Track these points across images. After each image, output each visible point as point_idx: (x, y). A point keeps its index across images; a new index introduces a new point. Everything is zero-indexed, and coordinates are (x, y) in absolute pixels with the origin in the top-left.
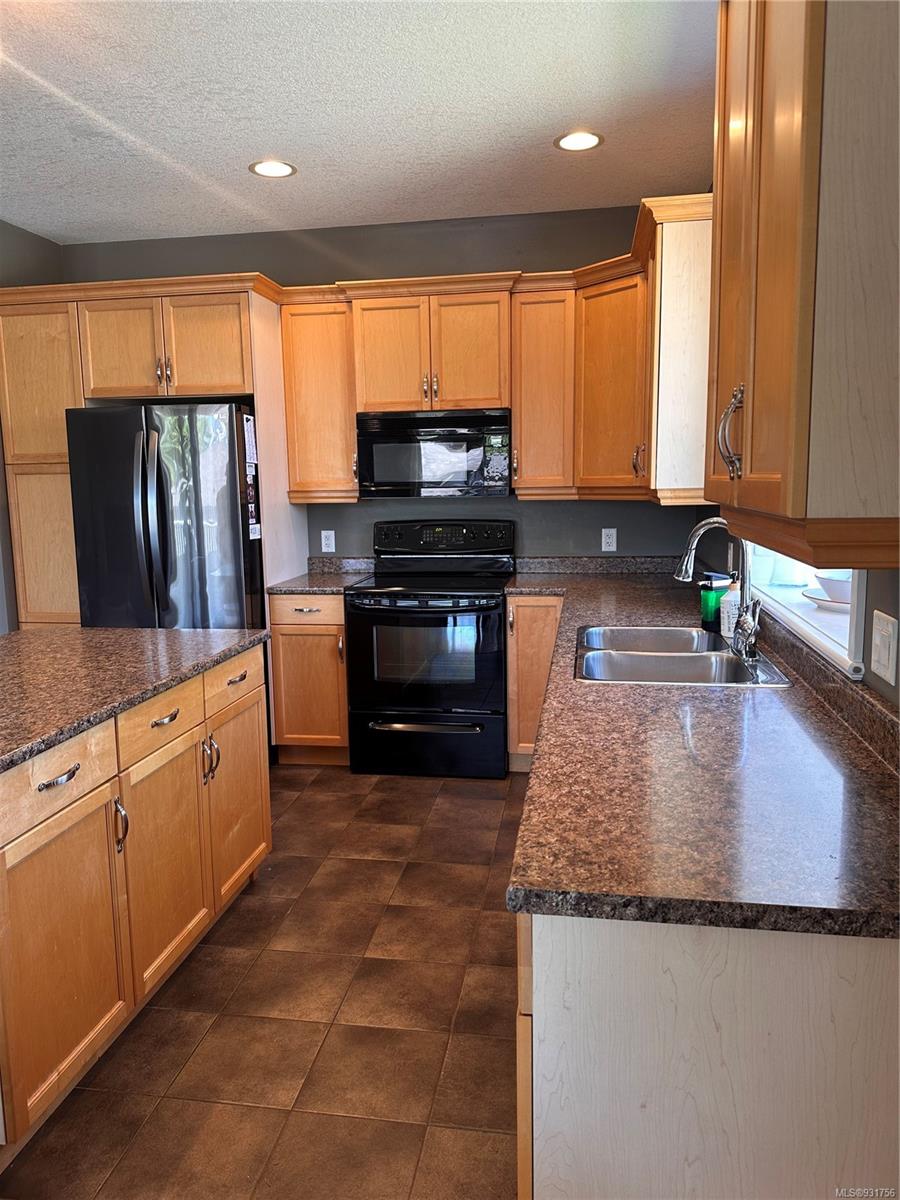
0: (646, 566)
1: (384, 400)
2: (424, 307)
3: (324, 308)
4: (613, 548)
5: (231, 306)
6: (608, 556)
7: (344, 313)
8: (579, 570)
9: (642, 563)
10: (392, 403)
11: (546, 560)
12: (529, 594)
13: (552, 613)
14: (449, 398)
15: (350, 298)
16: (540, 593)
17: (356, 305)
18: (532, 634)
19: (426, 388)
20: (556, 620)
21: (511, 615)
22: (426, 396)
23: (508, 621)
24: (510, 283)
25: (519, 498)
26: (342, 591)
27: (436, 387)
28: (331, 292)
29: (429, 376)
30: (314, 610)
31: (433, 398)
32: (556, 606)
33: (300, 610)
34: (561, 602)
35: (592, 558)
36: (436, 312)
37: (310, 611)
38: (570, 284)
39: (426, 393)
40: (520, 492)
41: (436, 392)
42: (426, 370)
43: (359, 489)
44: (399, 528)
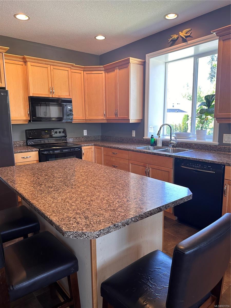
1: (38, 93)
2: (49, 68)
3: (17, 62)
4: (86, 135)
6: (85, 137)
7: (23, 65)
9: (93, 138)
11: (72, 138)
14: (57, 94)
15: (26, 61)
16: (89, 145)
17: (29, 64)
18: (87, 156)
19: (51, 91)
20: (92, 151)
21: (83, 151)
22: (51, 93)
23: (82, 153)
24: (71, 66)
25: (73, 122)
26: (38, 150)
27: (54, 91)
28: (20, 58)
29: (51, 87)
30: (28, 157)
31: (53, 94)
32: (92, 148)
33: (23, 158)
34: (93, 147)
35: (82, 137)
36: (53, 70)
37: (27, 157)
38: (83, 69)
39: (51, 92)
40: (74, 121)
41: (54, 92)
42: (50, 86)
43: (30, 119)
44: (34, 131)
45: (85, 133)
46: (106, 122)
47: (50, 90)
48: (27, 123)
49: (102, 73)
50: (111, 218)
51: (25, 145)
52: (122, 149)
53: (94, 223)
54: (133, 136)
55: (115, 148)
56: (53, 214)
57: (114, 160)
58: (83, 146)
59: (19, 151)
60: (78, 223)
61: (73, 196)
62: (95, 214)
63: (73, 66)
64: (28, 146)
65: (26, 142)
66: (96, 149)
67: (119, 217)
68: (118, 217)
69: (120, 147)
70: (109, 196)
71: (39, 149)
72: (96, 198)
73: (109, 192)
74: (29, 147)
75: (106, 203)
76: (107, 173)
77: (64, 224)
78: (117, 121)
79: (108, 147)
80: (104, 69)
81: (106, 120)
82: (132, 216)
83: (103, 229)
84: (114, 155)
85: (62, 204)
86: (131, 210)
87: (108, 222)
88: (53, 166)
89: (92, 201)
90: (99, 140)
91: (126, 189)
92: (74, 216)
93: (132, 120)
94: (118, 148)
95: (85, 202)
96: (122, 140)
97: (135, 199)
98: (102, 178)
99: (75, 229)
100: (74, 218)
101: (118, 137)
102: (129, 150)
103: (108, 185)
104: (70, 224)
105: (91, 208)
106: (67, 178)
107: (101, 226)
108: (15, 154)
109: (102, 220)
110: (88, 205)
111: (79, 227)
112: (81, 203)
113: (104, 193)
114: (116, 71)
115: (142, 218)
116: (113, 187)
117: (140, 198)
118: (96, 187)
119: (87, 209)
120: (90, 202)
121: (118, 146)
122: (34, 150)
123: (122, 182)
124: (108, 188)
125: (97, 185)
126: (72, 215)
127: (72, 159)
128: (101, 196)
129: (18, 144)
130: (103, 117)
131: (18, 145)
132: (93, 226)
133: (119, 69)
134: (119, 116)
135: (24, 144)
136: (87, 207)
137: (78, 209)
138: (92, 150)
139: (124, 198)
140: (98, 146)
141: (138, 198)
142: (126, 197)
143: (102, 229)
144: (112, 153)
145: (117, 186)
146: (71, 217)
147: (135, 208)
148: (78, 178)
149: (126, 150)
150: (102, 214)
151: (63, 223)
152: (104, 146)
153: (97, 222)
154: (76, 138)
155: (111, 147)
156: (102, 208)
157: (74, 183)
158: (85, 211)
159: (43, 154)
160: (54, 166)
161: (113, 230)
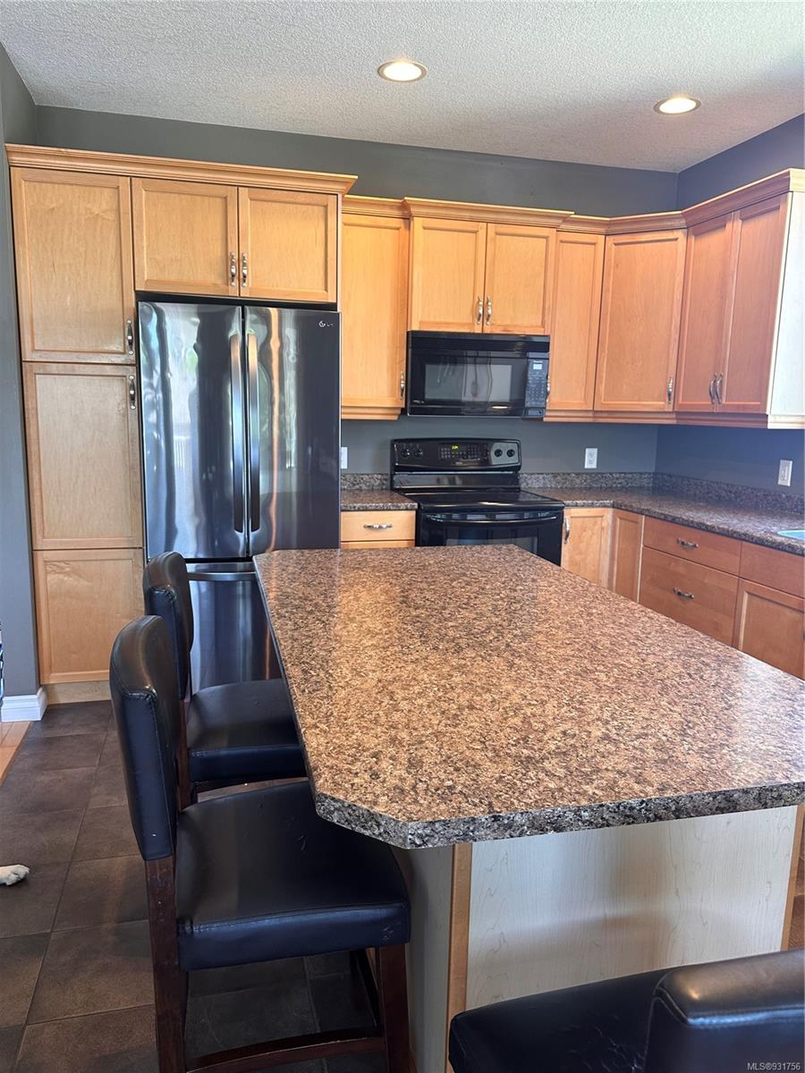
0: (620, 481)
1: (437, 320)
2: (482, 234)
3: (382, 221)
4: (594, 466)
5: (316, 207)
6: (590, 473)
7: (398, 229)
8: (568, 484)
9: (617, 479)
10: (445, 323)
11: (541, 477)
12: (583, 506)
13: (599, 523)
14: (499, 322)
15: (411, 215)
16: (592, 506)
17: (417, 223)
18: (582, 542)
19: (481, 311)
20: (603, 528)
21: (568, 526)
22: (479, 319)
23: (564, 531)
24: (560, 221)
25: (545, 419)
26: (416, 507)
27: (490, 312)
28: (391, 206)
29: (482, 300)
30: (384, 526)
31: (485, 321)
32: (602, 517)
33: (369, 527)
34: (609, 514)
35: (577, 474)
36: (494, 240)
37: (380, 527)
38: (603, 230)
39: (480, 315)
40: (547, 414)
41: (489, 316)
42: (480, 294)
43: (404, 406)
44: (418, 445)
45: (591, 459)
46: (674, 422)
47: (477, 309)
48: (395, 418)
49: (676, 239)
50: (497, 787)
51: (386, 489)
52: (718, 531)
53: (427, 790)
54: (780, 482)
55: (688, 526)
56: (322, 726)
57: (681, 570)
58: (568, 506)
59: (358, 505)
60: (375, 776)
61: (419, 678)
62: (450, 758)
63: (565, 219)
64: (394, 492)
65: (388, 477)
66: (618, 520)
67: (529, 792)
68: (525, 790)
69: (708, 523)
70: (543, 703)
71: (419, 506)
72: (494, 701)
73: (552, 690)
74: (396, 495)
75: (515, 729)
76: (592, 614)
77: (332, 768)
78: (716, 418)
79: (662, 517)
80: (683, 221)
81: (674, 416)
82: (584, 803)
83: (444, 821)
84: (684, 554)
85: (369, 696)
86: (594, 777)
87: (477, 801)
88: (424, 566)
89: (471, 707)
90: (641, 488)
91: (626, 692)
92: (380, 748)
93: (778, 419)
94: (703, 524)
95: (445, 706)
96: (733, 495)
97: (638, 737)
98: (560, 633)
99: (354, 793)
100: (375, 755)
101: (717, 483)
102: (743, 537)
103: (568, 660)
104: (349, 771)
105: (454, 732)
106: (441, 613)
107: (443, 807)
108: (342, 513)
109: (459, 788)
110: (449, 719)
111: (369, 790)
112: (429, 706)
113: (533, 688)
114: (729, 226)
115: (632, 820)
116: (580, 675)
117: (664, 738)
118: (516, 661)
119: (437, 734)
120: (464, 709)
121: (705, 518)
122: (402, 505)
123: (628, 661)
124: (561, 673)
125: (527, 653)
126: (377, 741)
127: (500, 549)
128: (516, 699)
129: (365, 482)
130: (663, 403)
131: (364, 487)
132: (416, 801)
133: (743, 220)
134: (724, 402)
135: (383, 484)
136: (441, 728)
137: (407, 726)
138: (604, 524)
139: (597, 725)
140: (627, 510)
141: (654, 735)
142: (607, 722)
143: (443, 818)
144: (678, 541)
145: (600, 671)
146: (368, 749)
147: (619, 772)
148: (475, 619)
149: (732, 537)
150: (476, 766)
151: (328, 764)
152: (647, 513)
153: (437, 789)
154: (555, 475)
155: (674, 520)
156: (487, 743)
157: (451, 633)
158: (424, 739)
159: (429, 521)
160: (430, 564)
161: (486, 835)
